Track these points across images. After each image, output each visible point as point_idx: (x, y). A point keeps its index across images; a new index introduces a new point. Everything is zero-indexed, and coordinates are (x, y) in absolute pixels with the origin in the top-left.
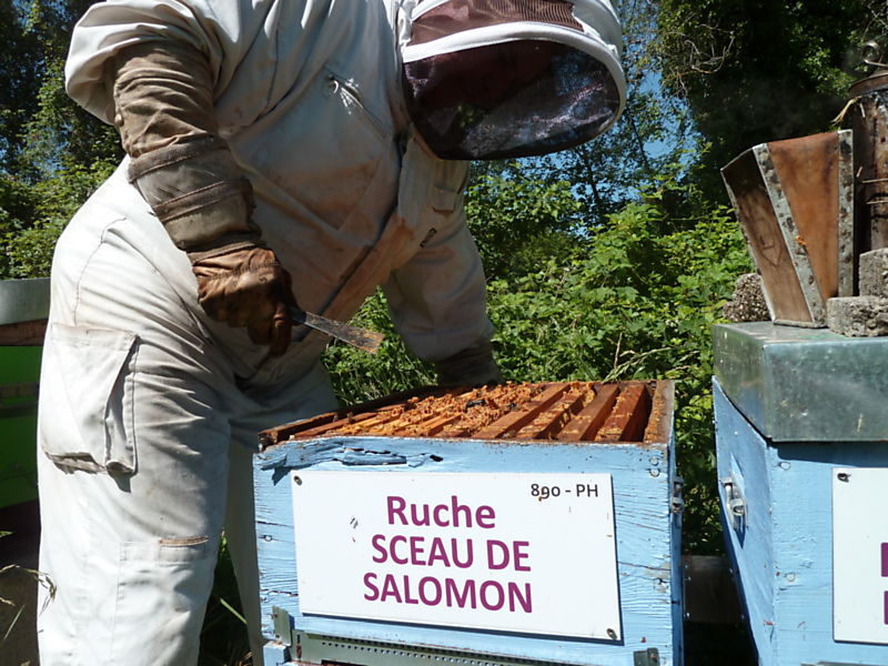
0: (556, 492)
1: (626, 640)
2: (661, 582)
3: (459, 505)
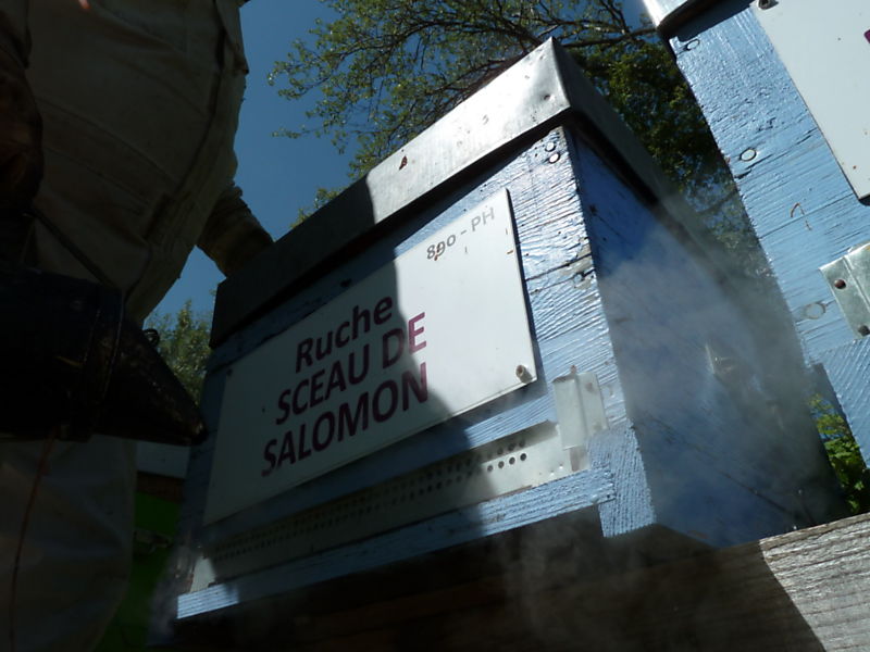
0: (451, 241)
1: (549, 382)
2: (584, 275)
3: (360, 311)
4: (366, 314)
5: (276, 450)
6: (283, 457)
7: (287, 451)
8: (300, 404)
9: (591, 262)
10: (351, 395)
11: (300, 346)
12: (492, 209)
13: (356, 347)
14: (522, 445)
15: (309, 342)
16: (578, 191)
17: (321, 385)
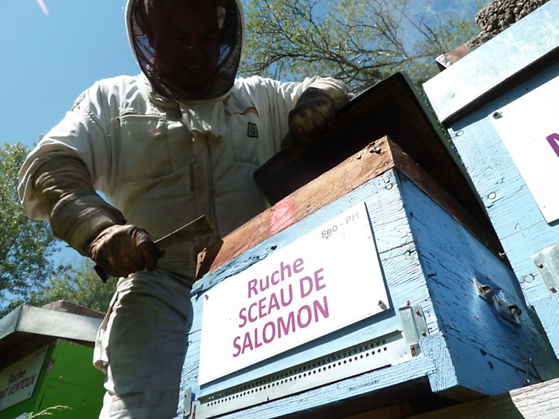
0: (335, 229)
1: (396, 310)
2: (410, 253)
3: (284, 266)
4: (288, 267)
5: (240, 342)
6: (245, 346)
7: (247, 343)
8: (253, 317)
9: (414, 246)
10: (284, 313)
11: (250, 283)
12: (357, 213)
13: (284, 285)
14: (384, 342)
15: (255, 281)
16: (404, 206)
17: (264, 307)
